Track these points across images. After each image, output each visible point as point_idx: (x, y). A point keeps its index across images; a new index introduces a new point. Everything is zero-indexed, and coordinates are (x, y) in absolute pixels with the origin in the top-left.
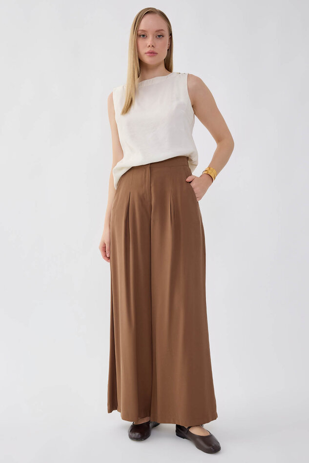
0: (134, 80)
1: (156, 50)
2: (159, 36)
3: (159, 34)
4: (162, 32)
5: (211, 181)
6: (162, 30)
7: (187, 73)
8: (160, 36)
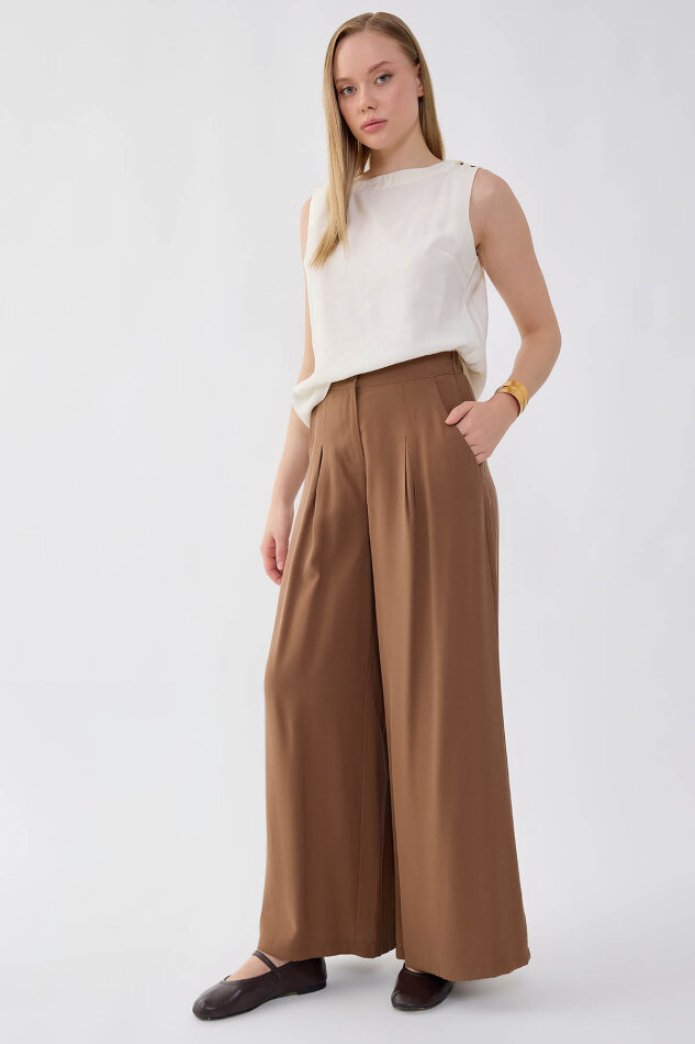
1: (382, 115)
2: (383, 78)
5: (514, 411)
8: (385, 77)
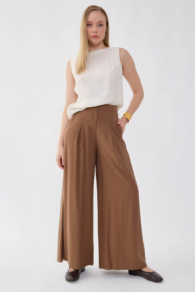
0: (86, 51)
1: (98, 35)
3: (100, 24)
4: (102, 23)
6: (102, 21)
7: (119, 47)
8: (101, 25)
